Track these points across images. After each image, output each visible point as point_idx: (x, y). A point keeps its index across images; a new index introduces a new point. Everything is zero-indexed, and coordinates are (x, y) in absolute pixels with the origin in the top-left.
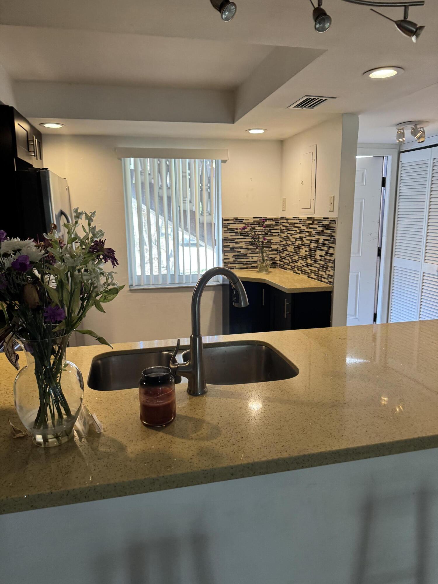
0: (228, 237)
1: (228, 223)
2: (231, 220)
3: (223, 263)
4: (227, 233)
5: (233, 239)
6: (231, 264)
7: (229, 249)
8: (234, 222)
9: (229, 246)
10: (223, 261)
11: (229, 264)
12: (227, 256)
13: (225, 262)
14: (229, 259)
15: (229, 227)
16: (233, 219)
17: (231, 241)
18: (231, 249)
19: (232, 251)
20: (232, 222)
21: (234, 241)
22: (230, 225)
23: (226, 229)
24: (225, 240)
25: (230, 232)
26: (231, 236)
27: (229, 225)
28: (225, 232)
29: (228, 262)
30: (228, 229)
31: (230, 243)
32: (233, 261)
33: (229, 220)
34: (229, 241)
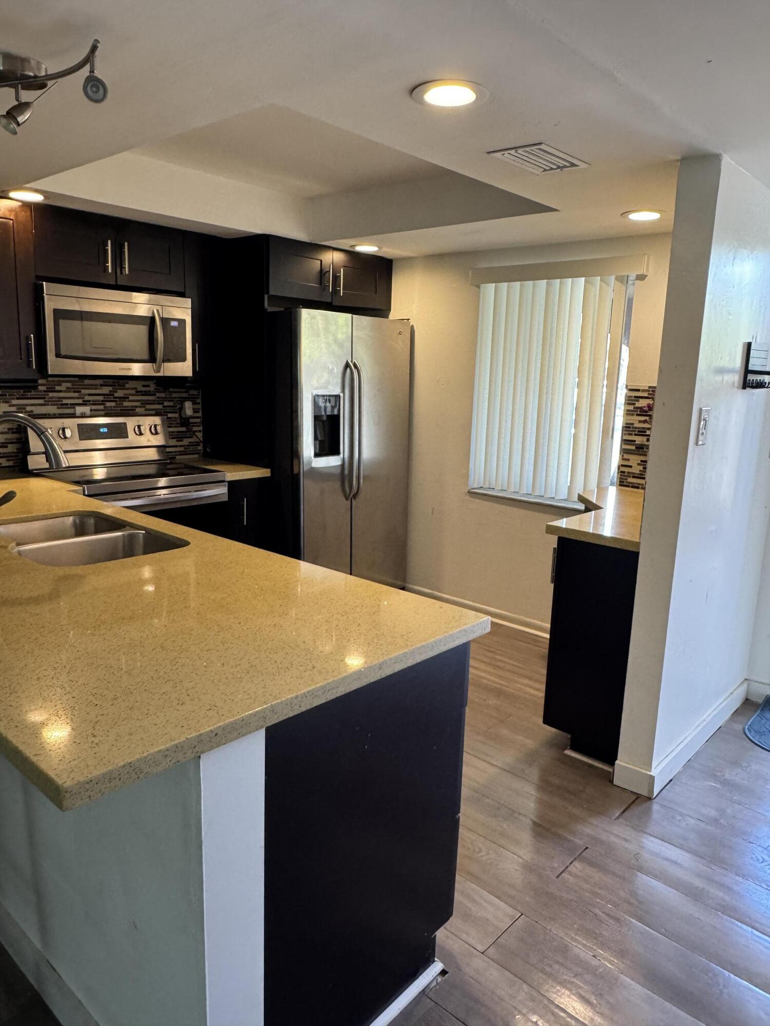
0: (633, 424)
1: (635, 397)
2: (644, 391)
3: (618, 473)
4: (633, 415)
5: (643, 428)
6: (634, 477)
7: (633, 448)
8: (649, 394)
9: (635, 441)
10: (619, 469)
11: (630, 477)
12: (628, 460)
13: (622, 472)
14: (631, 467)
15: (637, 405)
16: (647, 388)
17: (639, 431)
18: (636, 448)
19: (639, 451)
20: (646, 395)
21: (645, 432)
22: (641, 400)
23: (631, 408)
24: (627, 428)
25: (637, 415)
26: (640, 422)
27: (638, 401)
28: (628, 413)
29: (629, 473)
30: (634, 408)
31: (635, 435)
32: (638, 472)
33: (638, 390)
34: (635, 431)
